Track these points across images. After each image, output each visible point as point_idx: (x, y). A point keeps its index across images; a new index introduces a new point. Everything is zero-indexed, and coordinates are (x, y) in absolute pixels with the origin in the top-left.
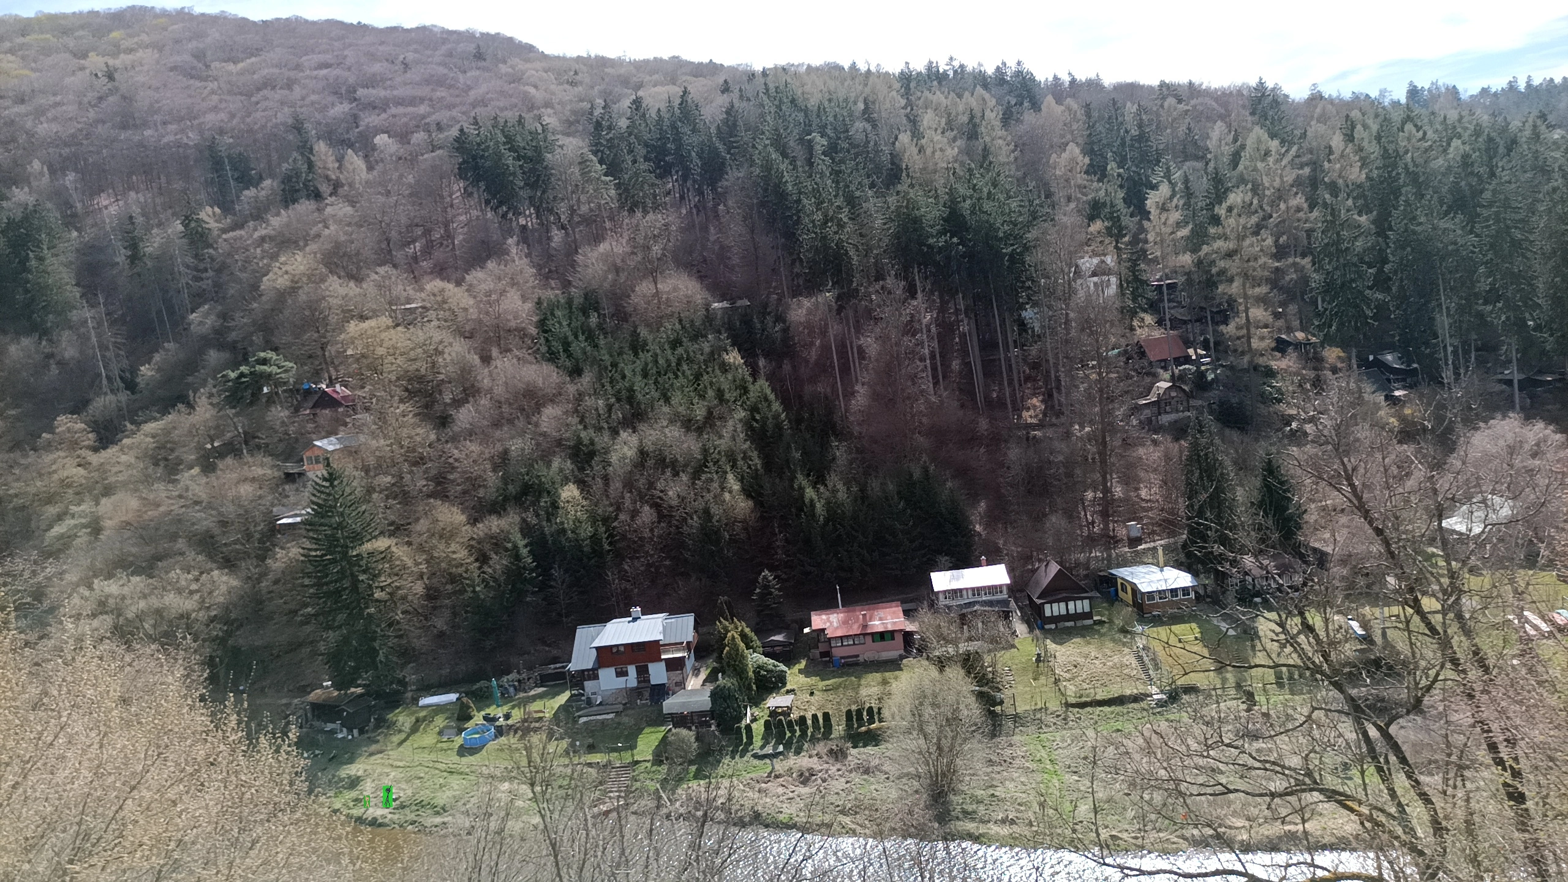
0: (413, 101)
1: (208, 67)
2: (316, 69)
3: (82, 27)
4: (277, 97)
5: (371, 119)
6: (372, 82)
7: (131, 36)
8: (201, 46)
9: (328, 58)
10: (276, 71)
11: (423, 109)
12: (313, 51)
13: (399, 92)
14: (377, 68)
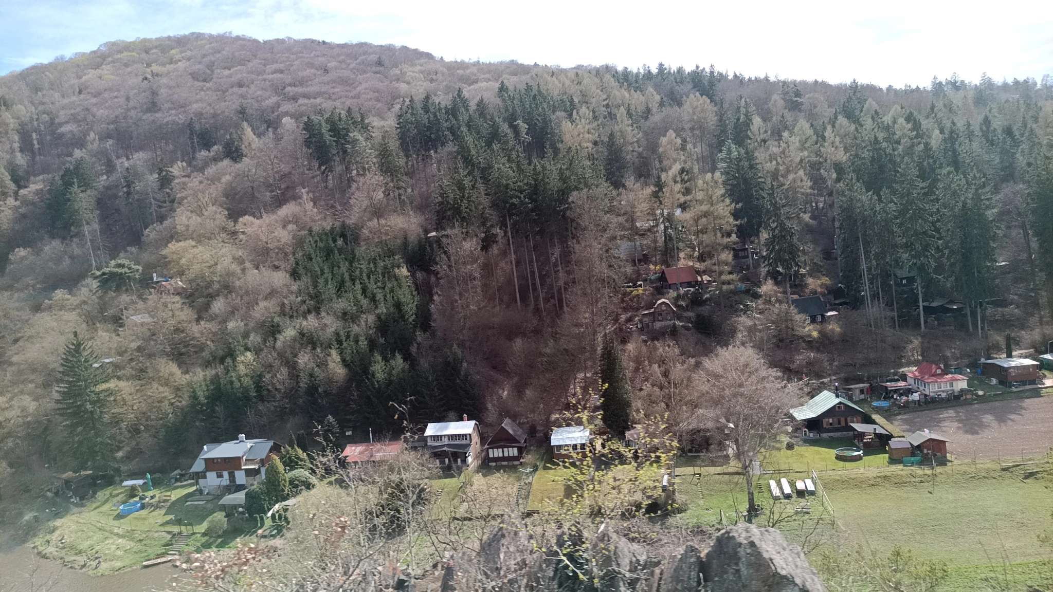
0: (316, 95)
1: (212, 71)
2: (272, 74)
3: (156, 47)
4: (240, 92)
5: (287, 107)
7: (181, 52)
8: (213, 59)
9: (281, 66)
10: (247, 75)
12: (276, 62)
13: (312, 89)
14: (309, 72)
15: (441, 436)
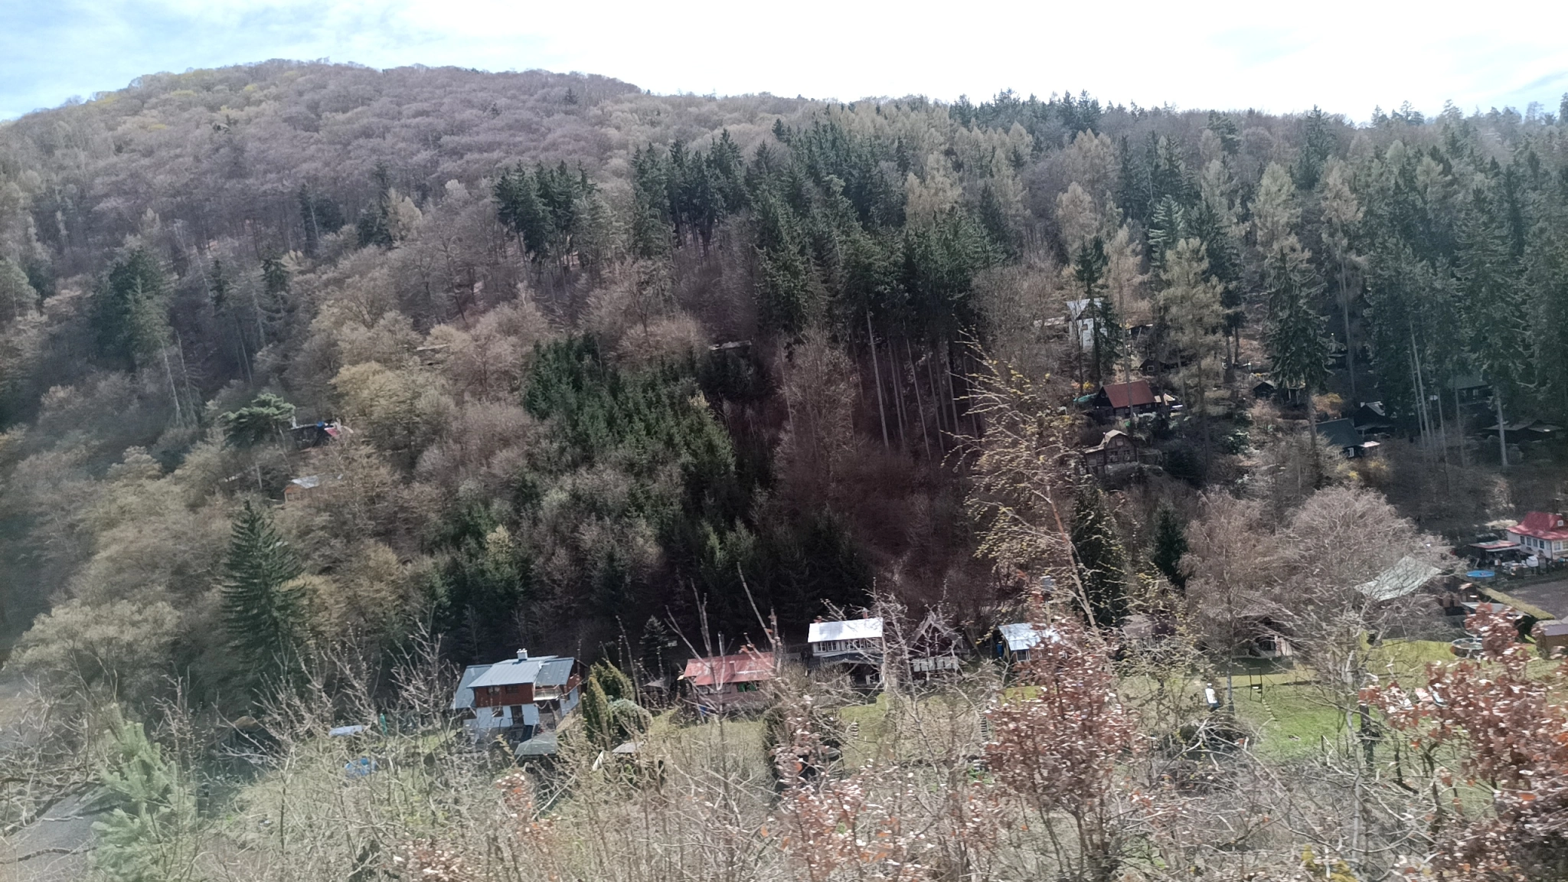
0: (490, 147)
1: (319, 116)
2: (412, 117)
3: (221, 82)
4: (370, 145)
5: (447, 165)
6: (460, 129)
7: (262, 89)
8: (317, 97)
9: (425, 106)
10: (375, 120)
11: (495, 155)
12: (415, 100)
13: (483, 138)
14: (468, 114)
15: (834, 642)
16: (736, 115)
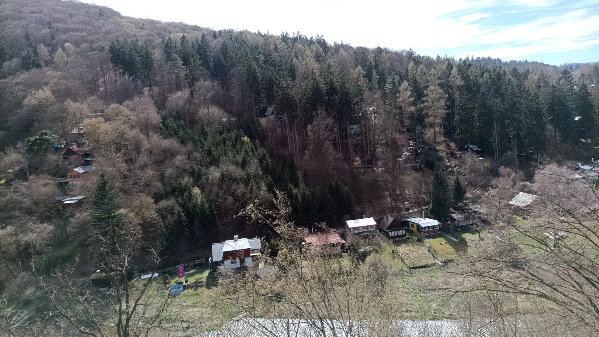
0: (77, 30)
2: (30, 13)
4: (14, 23)
5: (61, 36)
6: (57, 21)
11: (83, 34)
13: (71, 26)
15: (359, 227)
16: (177, 29)
